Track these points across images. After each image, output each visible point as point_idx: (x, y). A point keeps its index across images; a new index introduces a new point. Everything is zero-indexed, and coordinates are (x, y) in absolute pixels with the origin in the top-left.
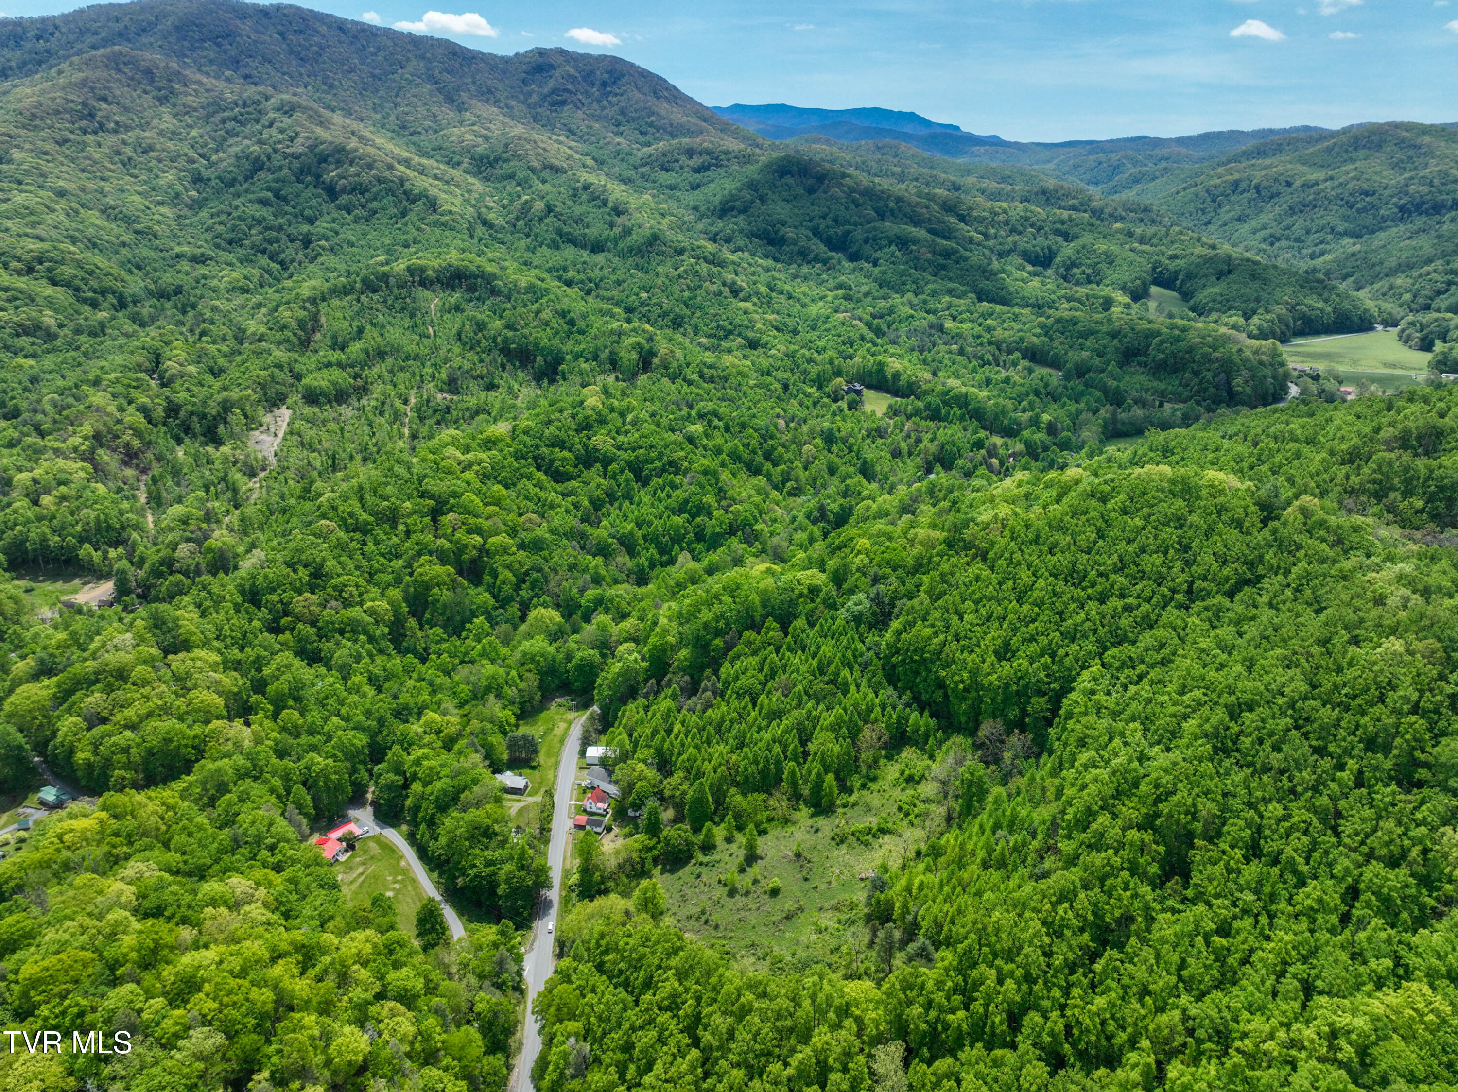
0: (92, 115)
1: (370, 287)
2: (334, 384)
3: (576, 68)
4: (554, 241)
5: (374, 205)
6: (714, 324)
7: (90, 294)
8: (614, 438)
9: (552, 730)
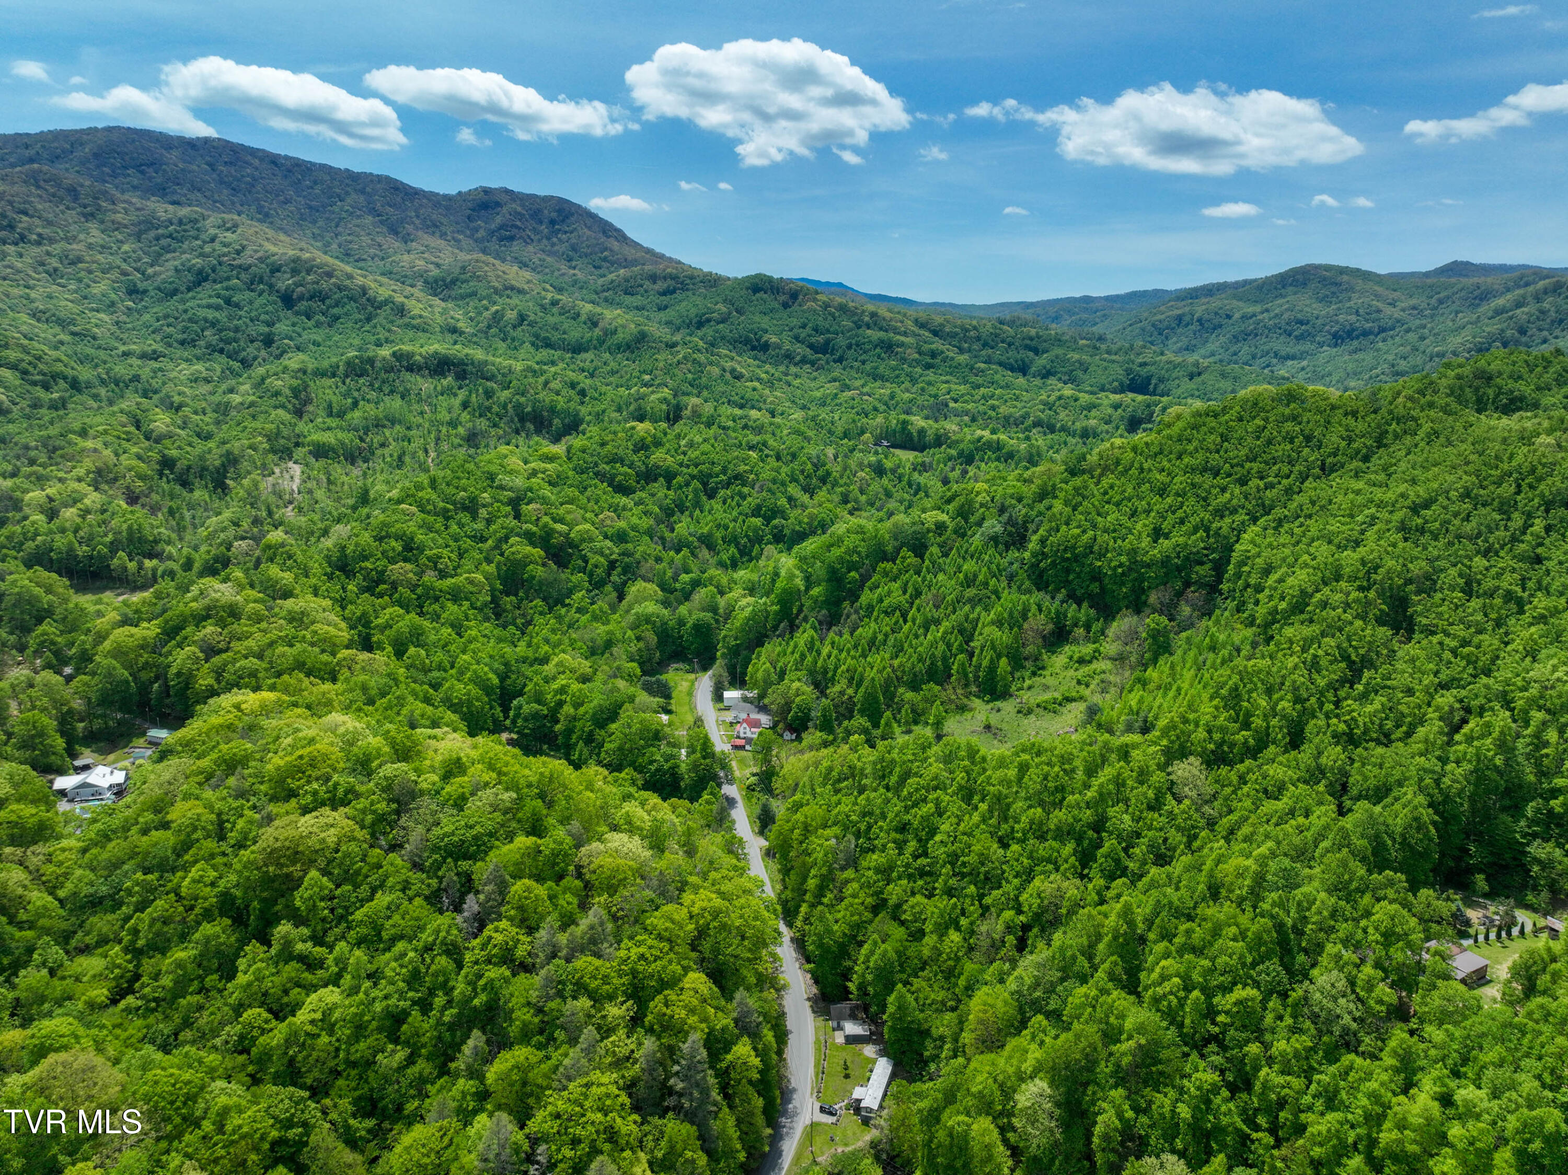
0: (12, 227)
1: (355, 370)
2: (341, 443)
3: (523, 206)
4: (533, 344)
5: (336, 311)
7: (40, 377)
8: (673, 457)
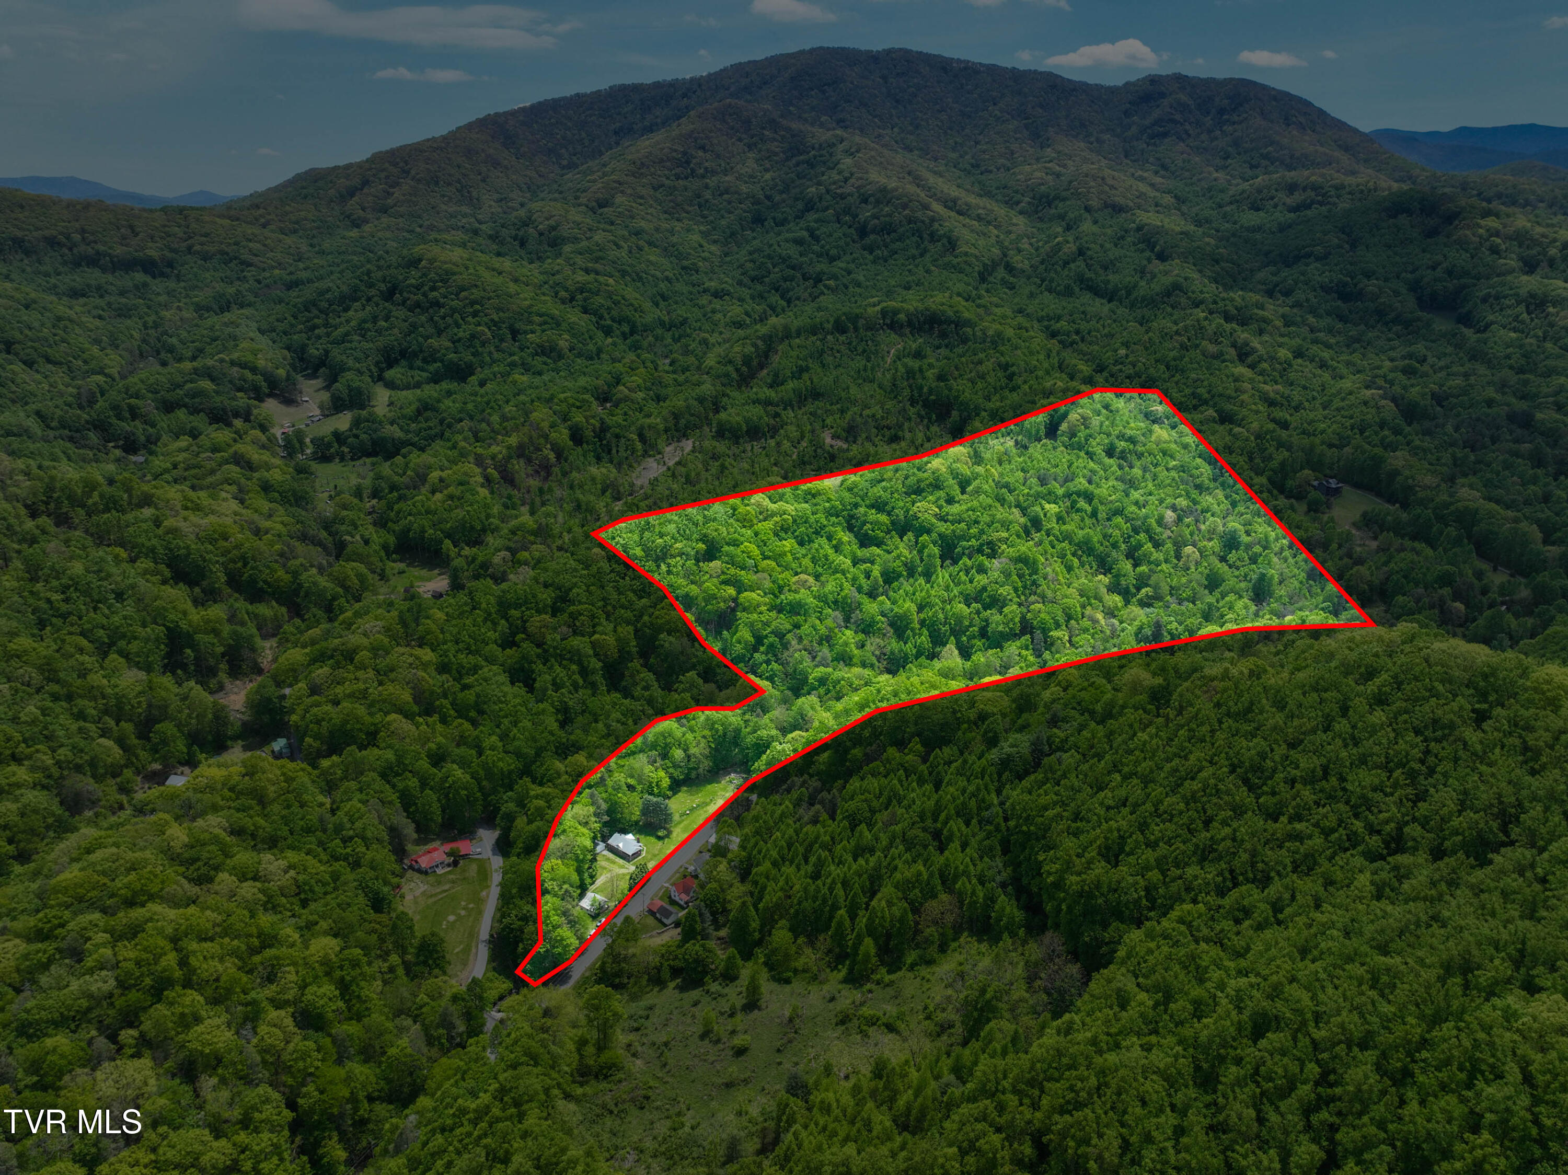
0: (688, 162)
1: (840, 328)
2: (747, 421)
3: (1192, 95)
4: (1068, 287)
5: (897, 245)
6: (1188, 391)
7: (609, 322)
8: (940, 507)
9: (707, 804)
